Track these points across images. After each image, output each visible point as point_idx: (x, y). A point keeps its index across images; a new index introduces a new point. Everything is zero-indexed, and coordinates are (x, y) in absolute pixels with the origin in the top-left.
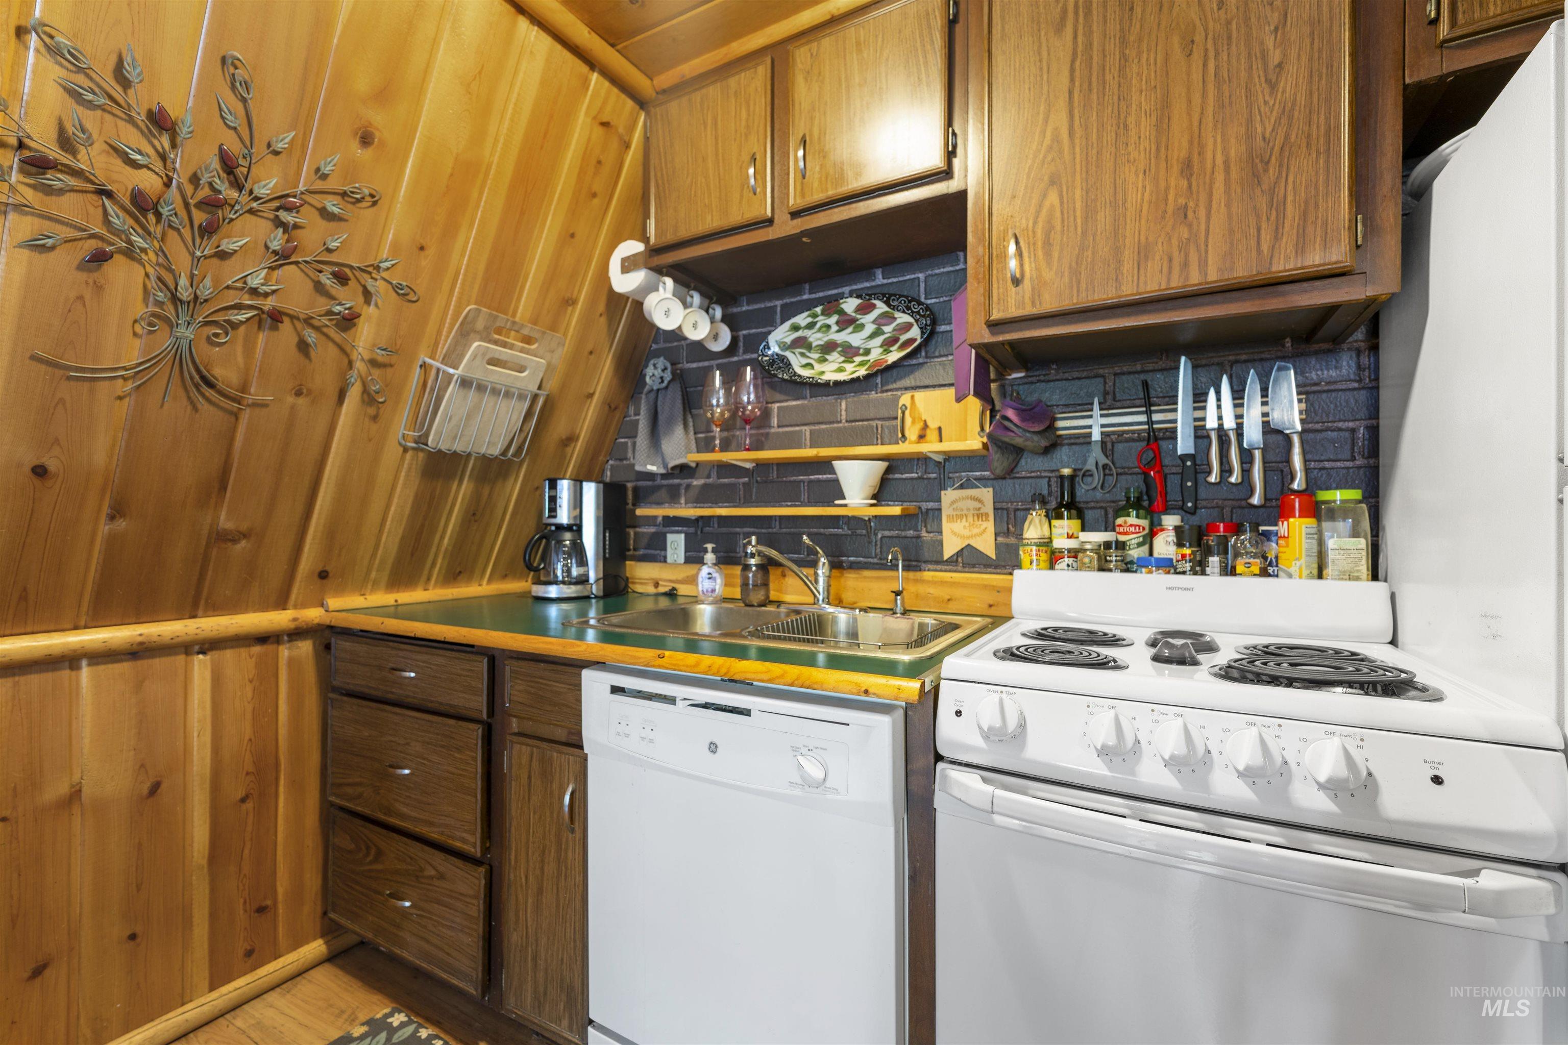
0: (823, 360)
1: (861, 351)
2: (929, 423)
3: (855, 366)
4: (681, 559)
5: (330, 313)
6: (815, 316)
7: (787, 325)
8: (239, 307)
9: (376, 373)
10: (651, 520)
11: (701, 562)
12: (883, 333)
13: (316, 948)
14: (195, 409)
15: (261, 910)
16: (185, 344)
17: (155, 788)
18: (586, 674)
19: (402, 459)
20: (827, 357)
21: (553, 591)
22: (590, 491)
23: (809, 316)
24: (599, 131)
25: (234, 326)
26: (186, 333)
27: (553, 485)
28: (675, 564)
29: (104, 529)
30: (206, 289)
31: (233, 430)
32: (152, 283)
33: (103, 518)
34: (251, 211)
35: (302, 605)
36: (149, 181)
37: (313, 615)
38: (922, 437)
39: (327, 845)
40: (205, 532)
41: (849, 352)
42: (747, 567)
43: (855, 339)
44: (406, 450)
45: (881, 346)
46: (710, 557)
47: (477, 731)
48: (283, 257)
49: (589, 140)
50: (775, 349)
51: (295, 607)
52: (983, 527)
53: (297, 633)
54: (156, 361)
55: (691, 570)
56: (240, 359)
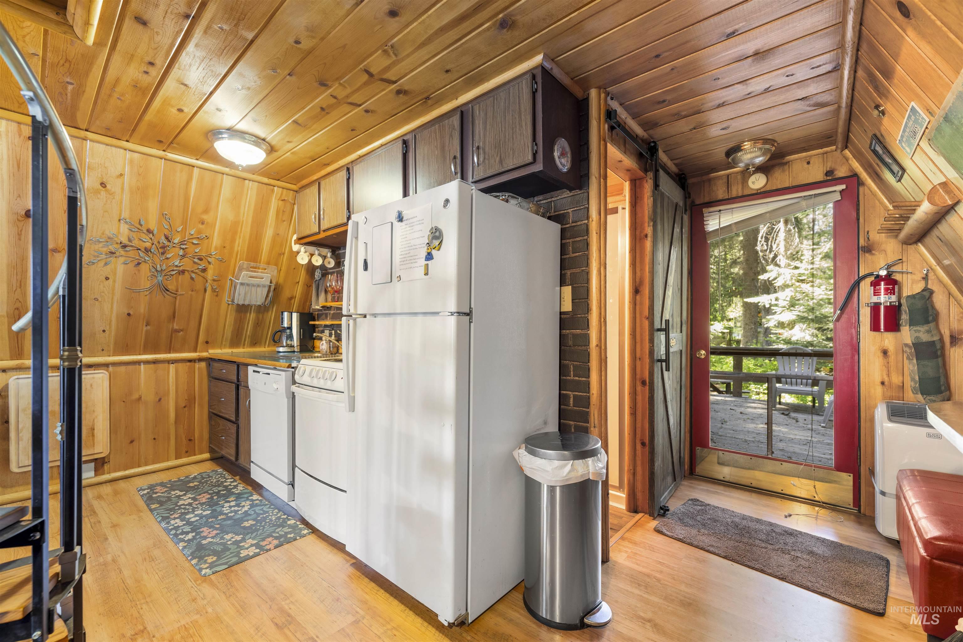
5: (198, 269)
8: (173, 270)
9: (215, 283)
10: (317, 326)
13: (207, 455)
14: (165, 297)
15: (190, 440)
16: (160, 281)
17: (160, 400)
18: (249, 367)
19: (228, 307)
21: (281, 349)
22: (295, 315)
24: (281, 203)
25: (172, 275)
26: (160, 278)
29: (145, 329)
30: (164, 267)
31: (175, 302)
32: (151, 267)
33: (144, 326)
34: (174, 247)
35: (201, 351)
36: (148, 245)
37: (205, 354)
39: (210, 425)
40: (170, 330)
44: (229, 304)
47: (233, 386)
48: (183, 256)
49: (278, 206)
51: (199, 352)
53: (200, 360)
54: (154, 286)
56: (175, 283)
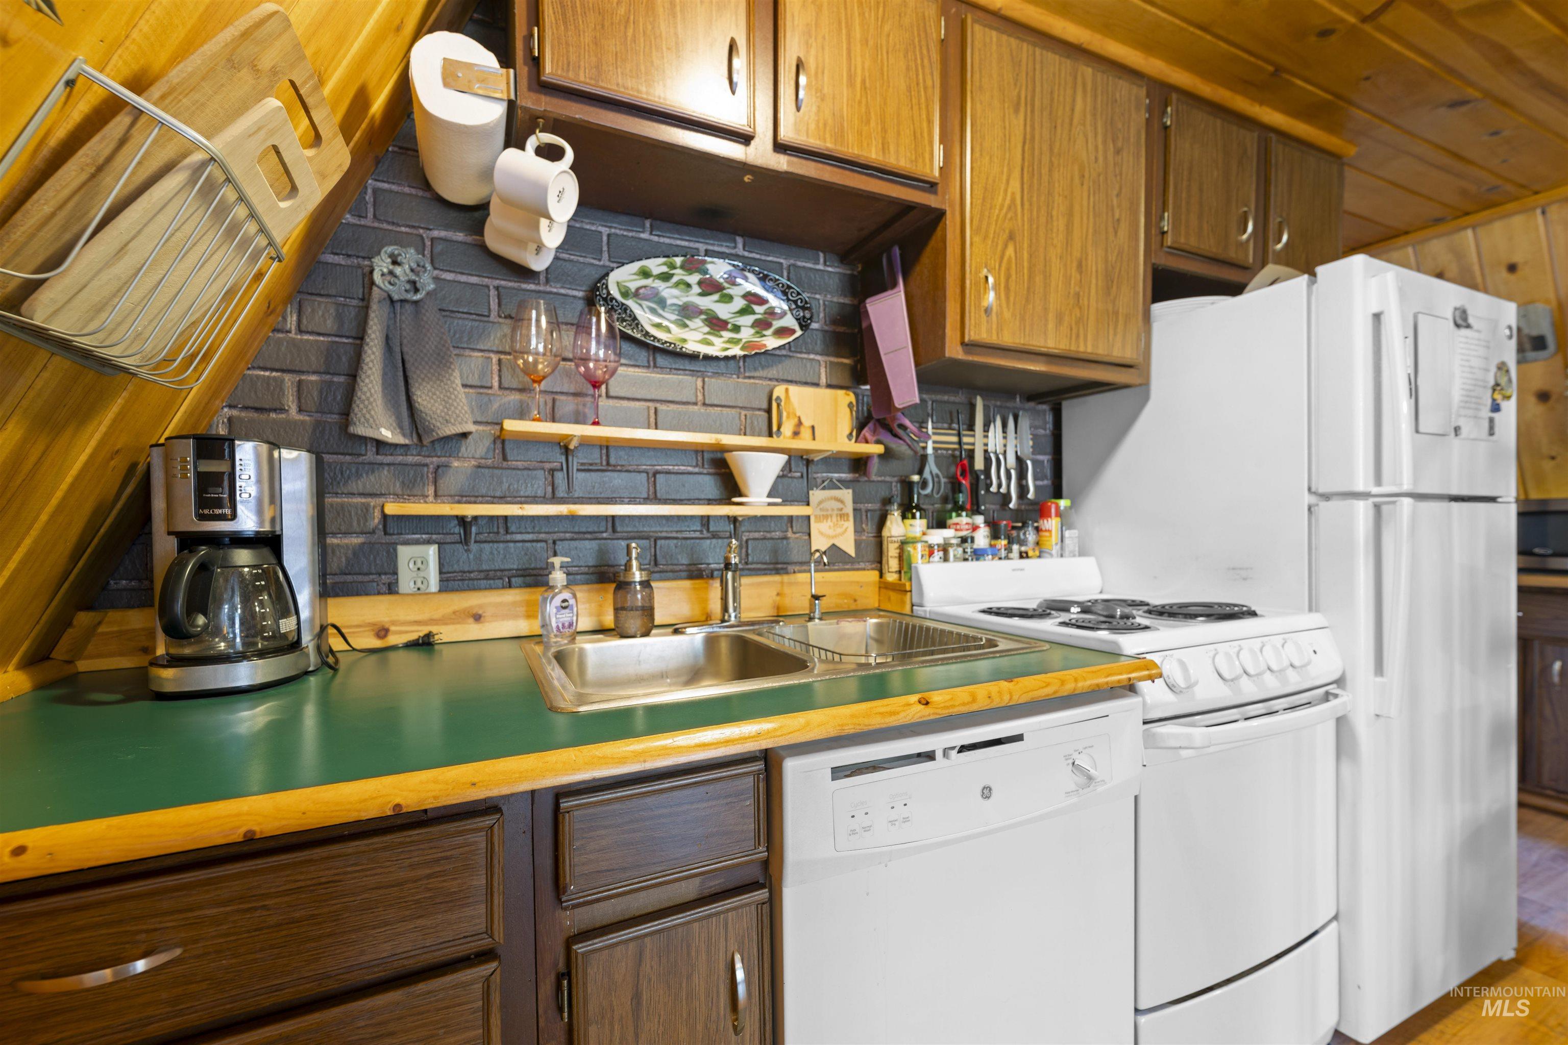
0: (682, 325)
1: (730, 326)
2: (803, 420)
3: (724, 342)
6: (672, 266)
7: (635, 266)
12: (753, 313)
18: (789, 766)
20: (688, 322)
23: (665, 264)
38: (796, 434)
41: (716, 324)
43: (722, 310)
45: (753, 326)
50: (615, 292)
52: (844, 527)
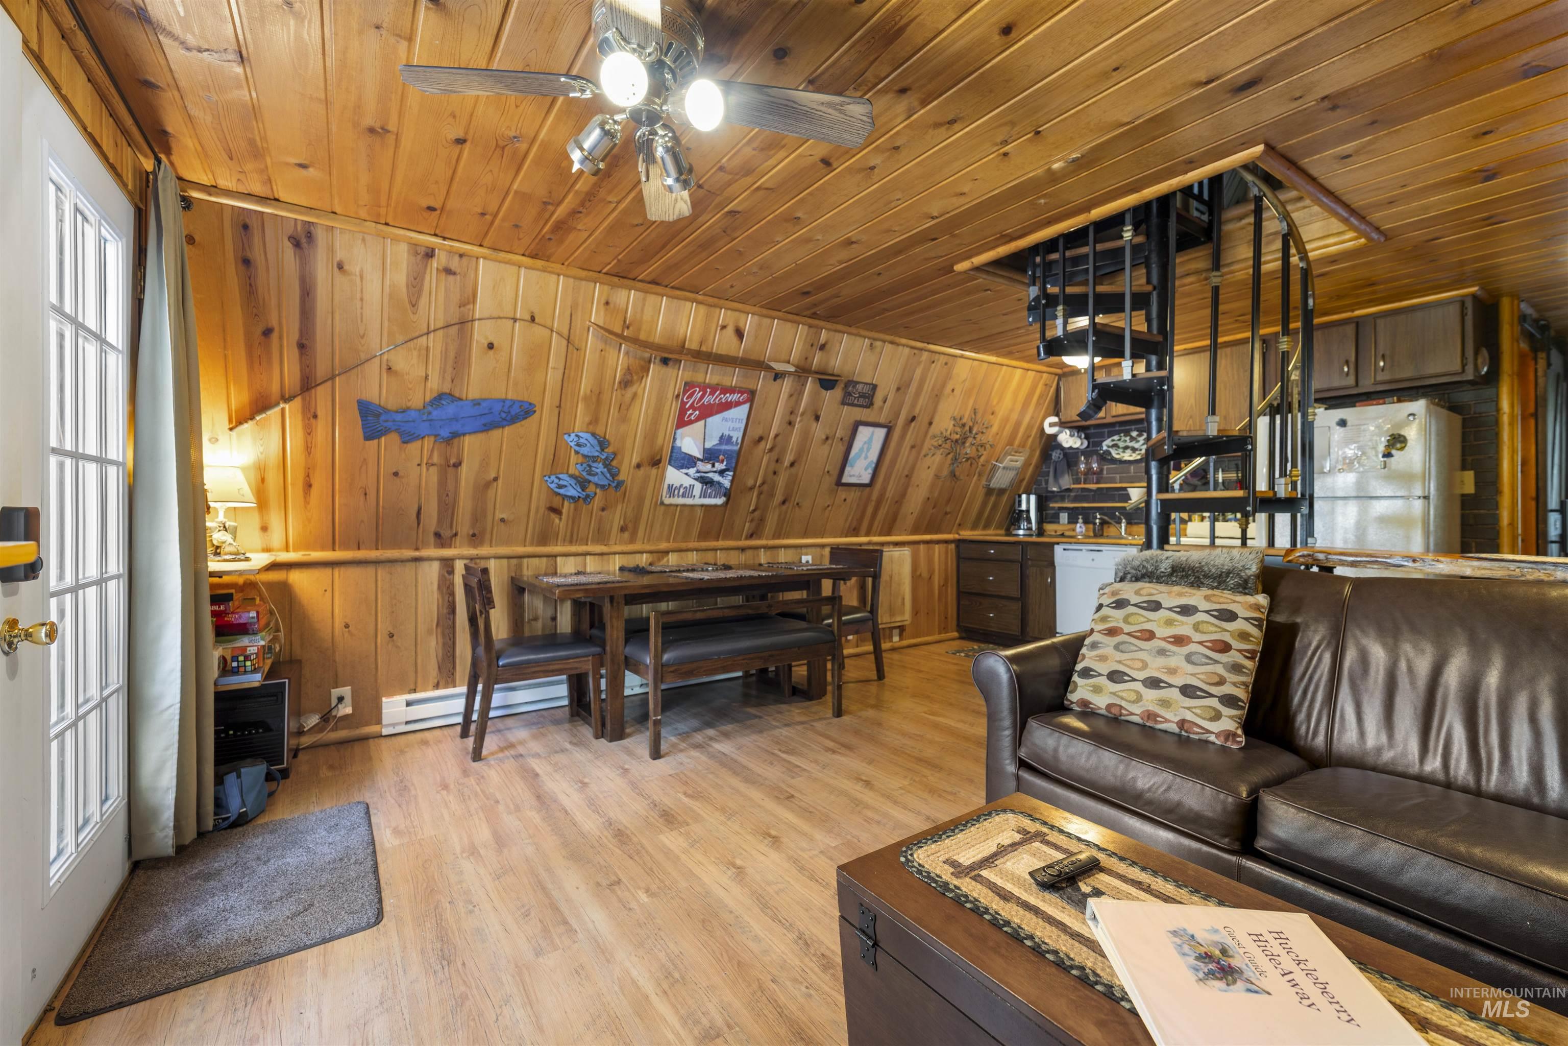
0: (1124, 452)
1: (1139, 450)
3: (1136, 455)
4: (1066, 521)
5: (977, 455)
7: (1110, 440)
8: (964, 458)
10: (1053, 508)
11: (1077, 522)
13: (955, 633)
14: (951, 483)
16: (954, 469)
17: (930, 578)
18: (1056, 546)
19: (982, 491)
20: (1126, 451)
21: (1020, 532)
22: (1033, 498)
25: (962, 462)
26: (955, 466)
27: (1020, 496)
28: (1064, 525)
29: (932, 512)
30: (960, 456)
31: (956, 486)
32: (953, 457)
33: (932, 509)
34: (971, 437)
36: (959, 437)
37: (957, 536)
39: (960, 604)
40: (945, 514)
42: (1095, 524)
43: (1136, 445)
44: (984, 488)
46: (1080, 520)
47: (1016, 565)
48: (973, 445)
50: (1105, 448)
53: (952, 541)
54: (949, 473)
55: (1072, 526)
56: (961, 470)
